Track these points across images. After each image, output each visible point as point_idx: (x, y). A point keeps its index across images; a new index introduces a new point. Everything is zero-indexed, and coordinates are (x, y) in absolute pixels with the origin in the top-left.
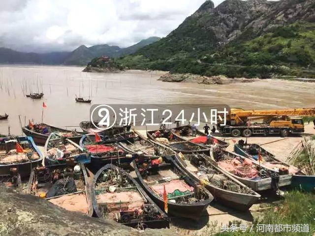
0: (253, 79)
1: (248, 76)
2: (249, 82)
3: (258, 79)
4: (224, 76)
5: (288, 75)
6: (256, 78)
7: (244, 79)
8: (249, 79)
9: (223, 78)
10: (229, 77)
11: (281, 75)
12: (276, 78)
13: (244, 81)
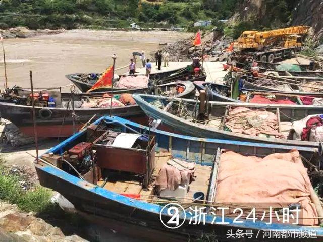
0: (59, 30)
1: (53, 26)
2: (56, 33)
3: (64, 30)
4: (25, 28)
5: (94, 25)
6: (61, 29)
7: (49, 30)
8: (55, 31)
9: (25, 30)
10: (31, 28)
11: (86, 24)
12: (83, 28)
13: (50, 33)
